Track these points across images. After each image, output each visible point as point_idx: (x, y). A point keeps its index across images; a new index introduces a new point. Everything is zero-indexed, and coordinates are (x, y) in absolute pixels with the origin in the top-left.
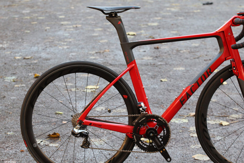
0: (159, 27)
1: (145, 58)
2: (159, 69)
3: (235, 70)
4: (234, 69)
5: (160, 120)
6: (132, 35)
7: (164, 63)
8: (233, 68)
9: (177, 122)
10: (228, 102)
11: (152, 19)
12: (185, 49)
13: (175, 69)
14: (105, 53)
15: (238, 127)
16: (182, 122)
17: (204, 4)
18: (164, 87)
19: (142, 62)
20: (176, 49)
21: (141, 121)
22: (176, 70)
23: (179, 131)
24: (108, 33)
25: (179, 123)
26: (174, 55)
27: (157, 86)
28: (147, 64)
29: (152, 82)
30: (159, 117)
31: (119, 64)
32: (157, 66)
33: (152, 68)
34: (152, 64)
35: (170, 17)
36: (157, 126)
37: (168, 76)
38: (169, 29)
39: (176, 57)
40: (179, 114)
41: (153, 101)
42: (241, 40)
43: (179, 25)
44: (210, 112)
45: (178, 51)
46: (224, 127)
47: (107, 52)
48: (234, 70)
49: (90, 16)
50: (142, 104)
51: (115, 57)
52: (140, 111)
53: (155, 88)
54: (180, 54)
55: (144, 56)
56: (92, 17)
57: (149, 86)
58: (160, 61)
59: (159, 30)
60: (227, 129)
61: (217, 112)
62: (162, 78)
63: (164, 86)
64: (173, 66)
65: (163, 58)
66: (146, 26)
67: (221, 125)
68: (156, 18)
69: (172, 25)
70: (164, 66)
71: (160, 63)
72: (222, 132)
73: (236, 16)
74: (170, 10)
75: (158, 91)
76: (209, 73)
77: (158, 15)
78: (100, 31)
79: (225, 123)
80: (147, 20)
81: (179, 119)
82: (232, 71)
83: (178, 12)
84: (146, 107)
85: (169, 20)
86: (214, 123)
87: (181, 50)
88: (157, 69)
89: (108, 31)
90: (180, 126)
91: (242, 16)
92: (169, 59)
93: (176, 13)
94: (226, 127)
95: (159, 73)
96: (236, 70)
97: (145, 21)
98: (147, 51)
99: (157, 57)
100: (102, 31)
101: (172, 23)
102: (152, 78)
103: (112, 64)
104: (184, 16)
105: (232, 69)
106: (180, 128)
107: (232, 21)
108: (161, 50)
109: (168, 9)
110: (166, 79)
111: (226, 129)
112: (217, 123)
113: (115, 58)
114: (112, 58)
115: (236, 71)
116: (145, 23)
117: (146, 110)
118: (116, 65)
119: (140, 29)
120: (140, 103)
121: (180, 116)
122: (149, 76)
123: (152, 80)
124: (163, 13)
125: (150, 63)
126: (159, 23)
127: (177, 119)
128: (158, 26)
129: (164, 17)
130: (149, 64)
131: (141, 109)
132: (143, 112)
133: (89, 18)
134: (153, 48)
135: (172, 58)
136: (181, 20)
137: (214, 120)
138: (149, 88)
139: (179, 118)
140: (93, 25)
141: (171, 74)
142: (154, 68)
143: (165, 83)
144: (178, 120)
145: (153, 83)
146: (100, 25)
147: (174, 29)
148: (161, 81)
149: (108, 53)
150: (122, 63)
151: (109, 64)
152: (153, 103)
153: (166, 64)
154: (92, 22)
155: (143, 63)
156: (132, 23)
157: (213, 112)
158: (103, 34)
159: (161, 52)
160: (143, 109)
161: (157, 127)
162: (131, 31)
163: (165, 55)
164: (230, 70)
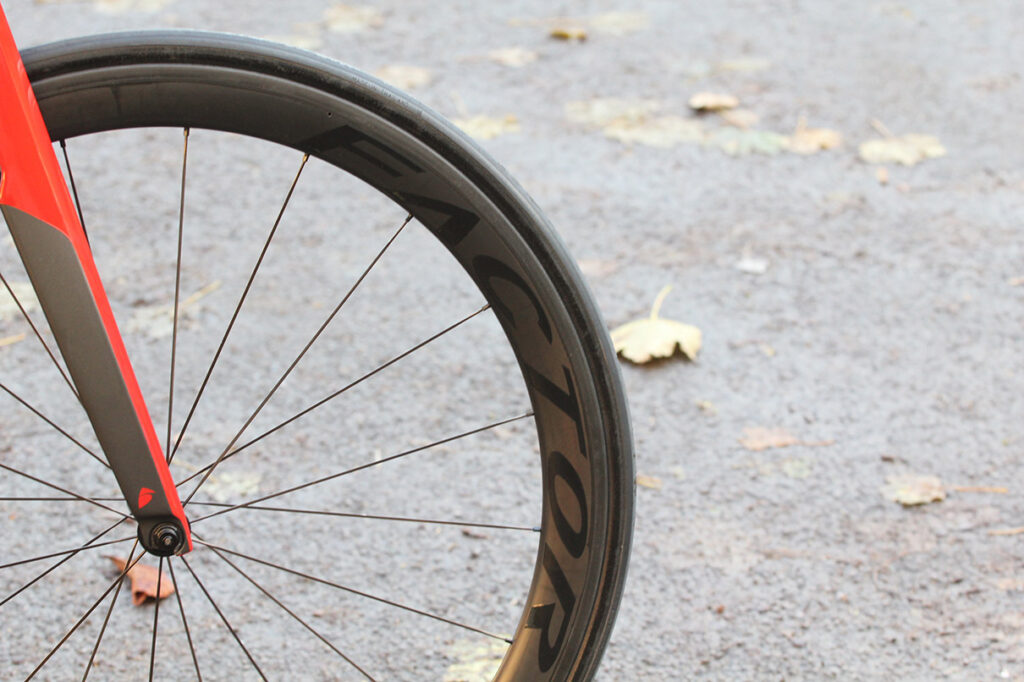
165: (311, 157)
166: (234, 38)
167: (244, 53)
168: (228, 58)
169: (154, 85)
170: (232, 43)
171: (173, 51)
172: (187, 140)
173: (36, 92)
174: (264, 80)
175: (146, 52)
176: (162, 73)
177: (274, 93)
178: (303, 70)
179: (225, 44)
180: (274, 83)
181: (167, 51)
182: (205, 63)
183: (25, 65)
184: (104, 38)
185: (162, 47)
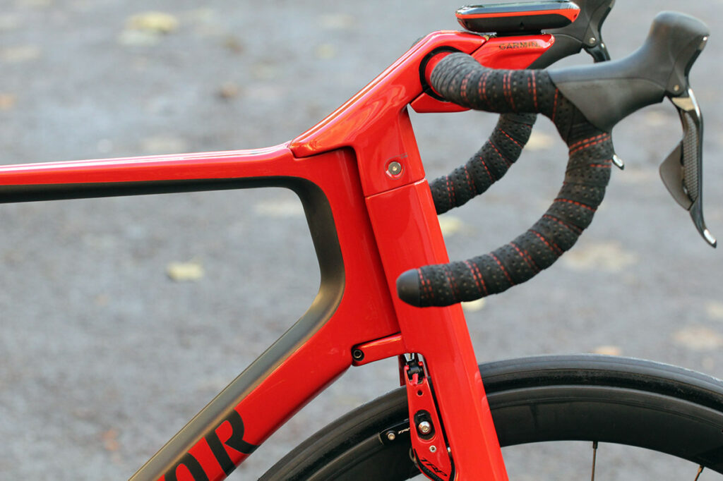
3: (425, 436)
4: (419, 430)
8: (413, 423)
42: (484, 194)
48: (420, 440)
73: (452, 31)
76: (232, 452)
82: (405, 440)
91: (494, 34)
96: (433, 439)
105: (407, 425)
107: (416, 69)
115: (433, 449)
164: (391, 437)
165: (705, 468)
166: (639, 363)
167: (647, 376)
168: (634, 381)
169: (568, 404)
170: (638, 367)
171: (585, 374)
172: (595, 452)
173: (488, 399)
174: (666, 400)
175: (562, 375)
176: (576, 393)
177: (675, 413)
178: (700, 392)
179: (631, 368)
180: (675, 403)
181: (580, 374)
182: (612, 385)
183: (483, 378)
184: (524, 361)
185: (576, 370)
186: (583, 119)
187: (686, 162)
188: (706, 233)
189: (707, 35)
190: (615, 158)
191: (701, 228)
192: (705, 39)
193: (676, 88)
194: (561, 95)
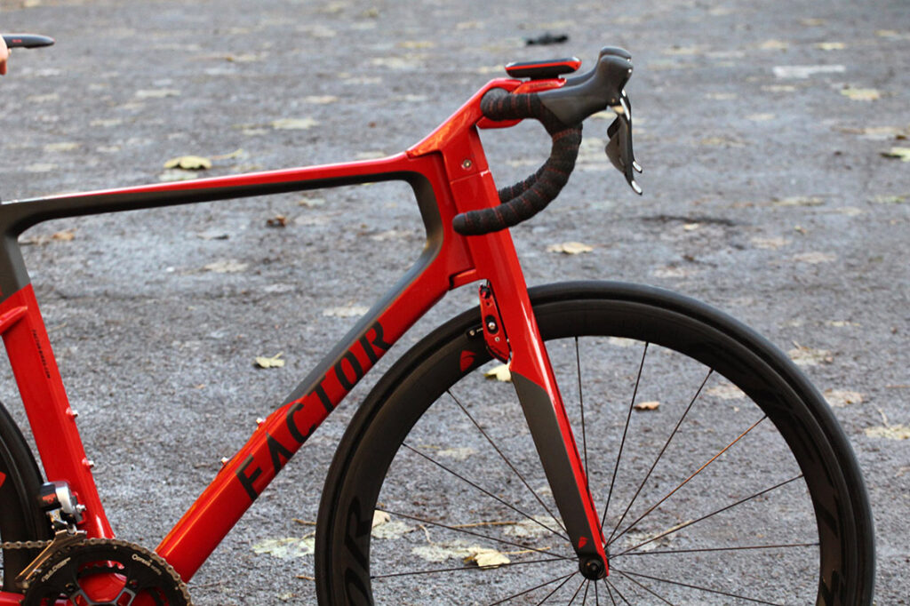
0: (315, 135)
1: (218, 267)
2: (261, 314)
3: (493, 331)
4: (488, 328)
5: (140, 562)
6: (192, 169)
7: (292, 288)
8: (484, 323)
9: (278, 552)
10: (523, 457)
11: (294, 104)
12: (396, 228)
13: (329, 312)
14: (55, 244)
15: (545, 576)
16: (302, 554)
17: (531, 43)
18: (262, 395)
19: (197, 282)
20: (357, 227)
21: (51, 573)
22: (331, 320)
23: (277, 595)
24: (93, 162)
25: (287, 558)
26: (343, 251)
27: (232, 390)
28: (215, 292)
29: (218, 369)
30: (135, 548)
31: (97, 295)
32: (255, 302)
33: (233, 308)
34: (240, 290)
35: (374, 93)
36: (125, 593)
37: (293, 343)
38: (353, 142)
39: (346, 262)
40: (298, 516)
41: (200, 458)
43: (400, 126)
44: (437, 505)
45: (365, 235)
46: (482, 577)
47: (64, 241)
48: (489, 334)
49: (45, 92)
50: (63, 493)
51: (90, 263)
52: (52, 524)
53: (221, 400)
54: (367, 247)
55: (214, 257)
56: (54, 97)
57: (197, 390)
58: (275, 281)
59: (310, 148)
60: (493, 585)
61: (468, 504)
62: (265, 353)
63: (265, 391)
64: (327, 299)
65: (293, 266)
66: (260, 132)
67: (472, 564)
68: (315, 100)
69: (372, 125)
70: (288, 303)
71: (270, 289)
72: (467, 596)
74: (383, 67)
75: (233, 412)
76: (376, 349)
77: (324, 87)
78: (65, 152)
79: (489, 557)
80: (276, 105)
81: (291, 540)
82: (480, 336)
83: (413, 74)
84: (81, 507)
85: (363, 107)
86: (443, 555)
87: (375, 232)
88: (254, 314)
89: (96, 153)
90: (287, 570)
91: (529, 79)
92: (315, 270)
93: (403, 75)
94: (492, 574)
95: (257, 333)
96: (499, 332)
97: (266, 111)
98: (232, 234)
99: (266, 261)
100: (73, 152)
101: (373, 117)
102: (222, 352)
103: (69, 292)
104: (430, 90)
105: (481, 327)
106: (286, 582)
108: (294, 231)
109: (379, 62)
110: (281, 358)
111: (489, 583)
112: (455, 555)
113: (86, 266)
114: (79, 266)
115: (497, 339)
116: (261, 119)
117: (80, 520)
118: (84, 296)
119: (235, 145)
120: (52, 490)
121: (299, 523)
122: (211, 343)
123: (218, 362)
124: (348, 79)
125: (233, 287)
126: (323, 117)
127: (283, 540)
128: (313, 129)
129: (348, 94)
130: (227, 290)
131: (55, 515)
132: (63, 527)
133: (40, 99)
134: (264, 223)
135: (332, 264)
136: (417, 104)
137: (447, 543)
138: (195, 399)
139: (293, 534)
140: (46, 128)
141: (307, 336)
142: (244, 308)
143: (274, 374)
144: (283, 544)
145: (219, 374)
146: (74, 129)
147: (374, 145)
148: (258, 366)
149: (69, 244)
150: (109, 288)
151: (58, 293)
152: (196, 468)
153: (299, 291)
154: (46, 118)
155: (203, 288)
156: (208, 118)
157: (449, 508)
158: (71, 165)
159: (290, 241)
160: (64, 515)
161: (129, 596)
162: (193, 153)
163: (303, 251)
164: (472, 333)
186: (558, 120)
187: (620, 144)
188: (633, 183)
189: (631, 68)
190: (634, 163)
191: (629, 178)
192: (630, 71)
193: (613, 101)
194: (544, 107)
